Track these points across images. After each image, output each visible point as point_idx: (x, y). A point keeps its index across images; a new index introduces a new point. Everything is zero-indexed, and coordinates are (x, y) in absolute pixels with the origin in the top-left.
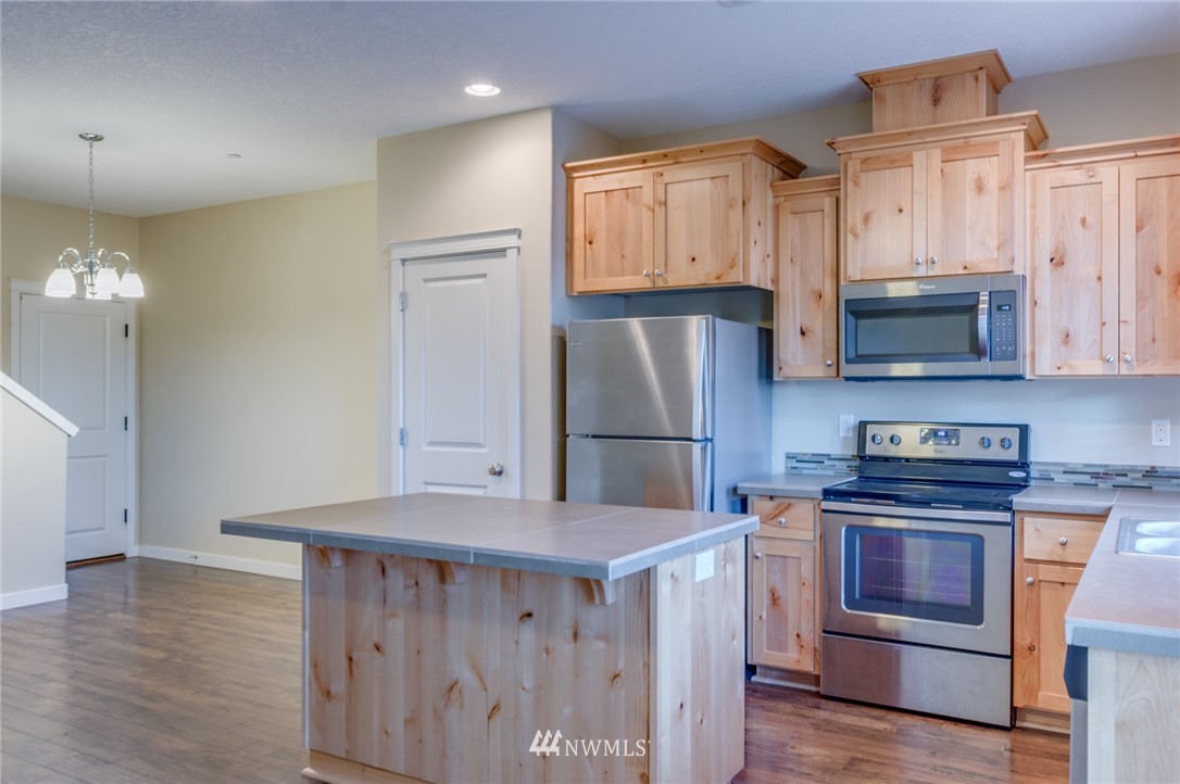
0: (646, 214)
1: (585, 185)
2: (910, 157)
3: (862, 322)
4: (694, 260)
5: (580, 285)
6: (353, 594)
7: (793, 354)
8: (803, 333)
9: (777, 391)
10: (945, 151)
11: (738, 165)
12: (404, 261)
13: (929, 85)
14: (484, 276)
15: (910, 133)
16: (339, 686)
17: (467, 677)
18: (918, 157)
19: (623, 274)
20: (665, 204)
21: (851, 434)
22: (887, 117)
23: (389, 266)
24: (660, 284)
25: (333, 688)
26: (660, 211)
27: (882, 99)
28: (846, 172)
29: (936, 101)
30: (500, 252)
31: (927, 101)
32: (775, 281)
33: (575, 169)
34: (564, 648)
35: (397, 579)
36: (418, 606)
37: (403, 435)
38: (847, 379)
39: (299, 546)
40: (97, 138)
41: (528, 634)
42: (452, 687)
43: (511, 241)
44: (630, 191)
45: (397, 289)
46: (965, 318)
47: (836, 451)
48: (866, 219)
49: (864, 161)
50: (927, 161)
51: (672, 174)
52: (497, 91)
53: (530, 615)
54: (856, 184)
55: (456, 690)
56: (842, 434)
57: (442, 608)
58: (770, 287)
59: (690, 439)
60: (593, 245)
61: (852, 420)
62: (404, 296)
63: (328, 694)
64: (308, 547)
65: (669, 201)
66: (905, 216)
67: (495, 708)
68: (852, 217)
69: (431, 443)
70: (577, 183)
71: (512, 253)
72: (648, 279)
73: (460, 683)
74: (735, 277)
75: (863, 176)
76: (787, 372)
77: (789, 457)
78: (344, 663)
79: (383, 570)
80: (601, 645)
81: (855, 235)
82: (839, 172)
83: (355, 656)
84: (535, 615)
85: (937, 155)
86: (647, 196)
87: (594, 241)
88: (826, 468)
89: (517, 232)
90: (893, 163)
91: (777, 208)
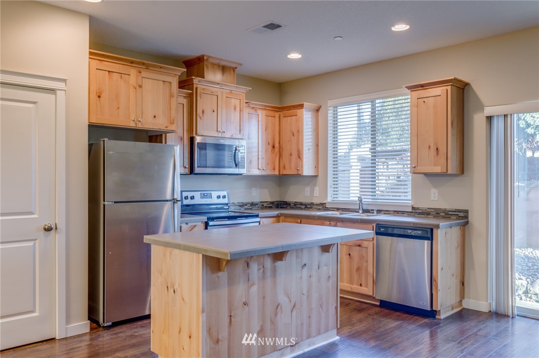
0: (132, 90)
2: (217, 92)
4: (155, 117)
6: (231, 283)
10: (226, 93)
13: (221, 68)
14: (35, 103)
16: (224, 334)
17: (283, 299)
18: (219, 93)
19: (118, 116)
20: (142, 87)
22: (209, 74)
24: (140, 126)
25: (221, 337)
26: (139, 89)
27: (207, 67)
28: (196, 92)
29: (223, 74)
30: (52, 91)
35: (254, 266)
36: (264, 277)
41: (304, 272)
43: (60, 86)
44: (123, 75)
48: (203, 112)
49: (203, 89)
50: (222, 96)
51: (146, 73)
53: (305, 265)
54: (201, 97)
55: (279, 307)
57: (274, 273)
60: (101, 99)
63: (218, 341)
65: (144, 86)
66: (215, 114)
67: (294, 307)
68: (199, 110)
70: (91, 62)
71: (60, 93)
72: (133, 122)
73: (281, 304)
74: (173, 128)
79: (248, 265)
81: (200, 117)
83: (233, 314)
84: (307, 265)
85: (224, 94)
86: (133, 80)
87: (102, 96)
89: (64, 81)
90: (212, 93)
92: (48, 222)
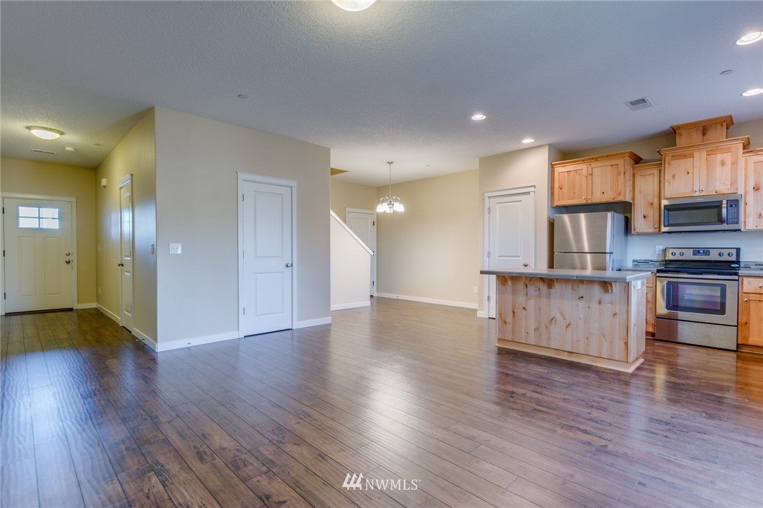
0: (584, 178)
1: (558, 169)
2: (693, 154)
3: (671, 213)
4: (603, 193)
5: (557, 203)
6: (514, 293)
7: (639, 224)
8: (644, 217)
9: (630, 238)
10: (707, 151)
11: (622, 161)
12: (489, 197)
13: (701, 128)
14: (521, 201)
15: (693, 146)
16: (509, 319)
17: (558, 316)
18: (696, 154)
19: (574, 198)
20: (592, 175)
21: (661, 253)
22: (682, 141)
23: (483, 199)
24: (589, 202)
25: (507, 321)
26: (590, 177)
27: (680, 135)
28: (665, 161)
29: (704, 134)
30: (528, 193)
31: (700, 135)
32: (633, 199)
33: (555, 165)
34: (595, 306)
35: (531, 288)
36: (540, 296)
37: (489, 254)
38: (664, 232)
39: (495, 276)
40: (392, 163)
41: (581, 303)
42: (552, 319)
43: (532, 189)
44: (577, 171)
45: (487, 206)
46: (716, 210)
47: (654, 258)
48: (674, 176)
49: (672, 156)
50: (700, 156)
51: (594, 164)
52: (533, 141)
53: (582, 297)
54: (669, 165)
55: (554, 320)
56: (657, 253)
57: (549, 296)
58: (631, 201)
59: (605, 253)
60: (562, 190)
61: (661, 248)
62: (489, 209)
63: (505, 322)
64: (498, 277)
65: (594, 174)
66: (690, 175)
67: (569, 325)
68: (668, 176)
69: (499, 256)
70: (556, 169)
71: (531, 193)
72: (584, 200)
73: (555, 318)
74: (621, 198)
75: (672, 162)
76: (637, 230)
77: (634, 261)
78: (512, 314)
79: (526, 286)
80: (610, 305)
81: (669, 183)
82: (661, 160)
83: (515, 311)
84: (584, 297)
85: (704, 154)
86: (585, 172)
87: (563, 188)
88: (651, 264)
89: (534, 186)
90: (685, 157)
91: (634, 174)
92: (526, 262)
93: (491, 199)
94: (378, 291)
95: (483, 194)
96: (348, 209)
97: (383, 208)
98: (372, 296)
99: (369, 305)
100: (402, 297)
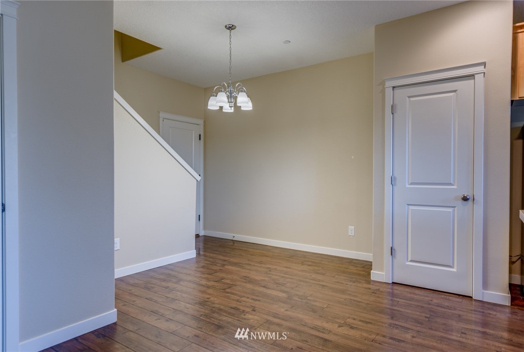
12: (394, 87)
14: (455, 91)
23: (383, 92)
30: (469, 77)
37: (393, 180)
40: (234, 27)
45: (389, 102)
62: (393, 106)
71: (479, 76)
89: (484, 64)
93: (397, 91)
94: (205, 228)
95: (383, 83)
96: (162, 115)
97: (219, 102)
98: (197, 236)
99: (195, 256)
100: (239, 237)
